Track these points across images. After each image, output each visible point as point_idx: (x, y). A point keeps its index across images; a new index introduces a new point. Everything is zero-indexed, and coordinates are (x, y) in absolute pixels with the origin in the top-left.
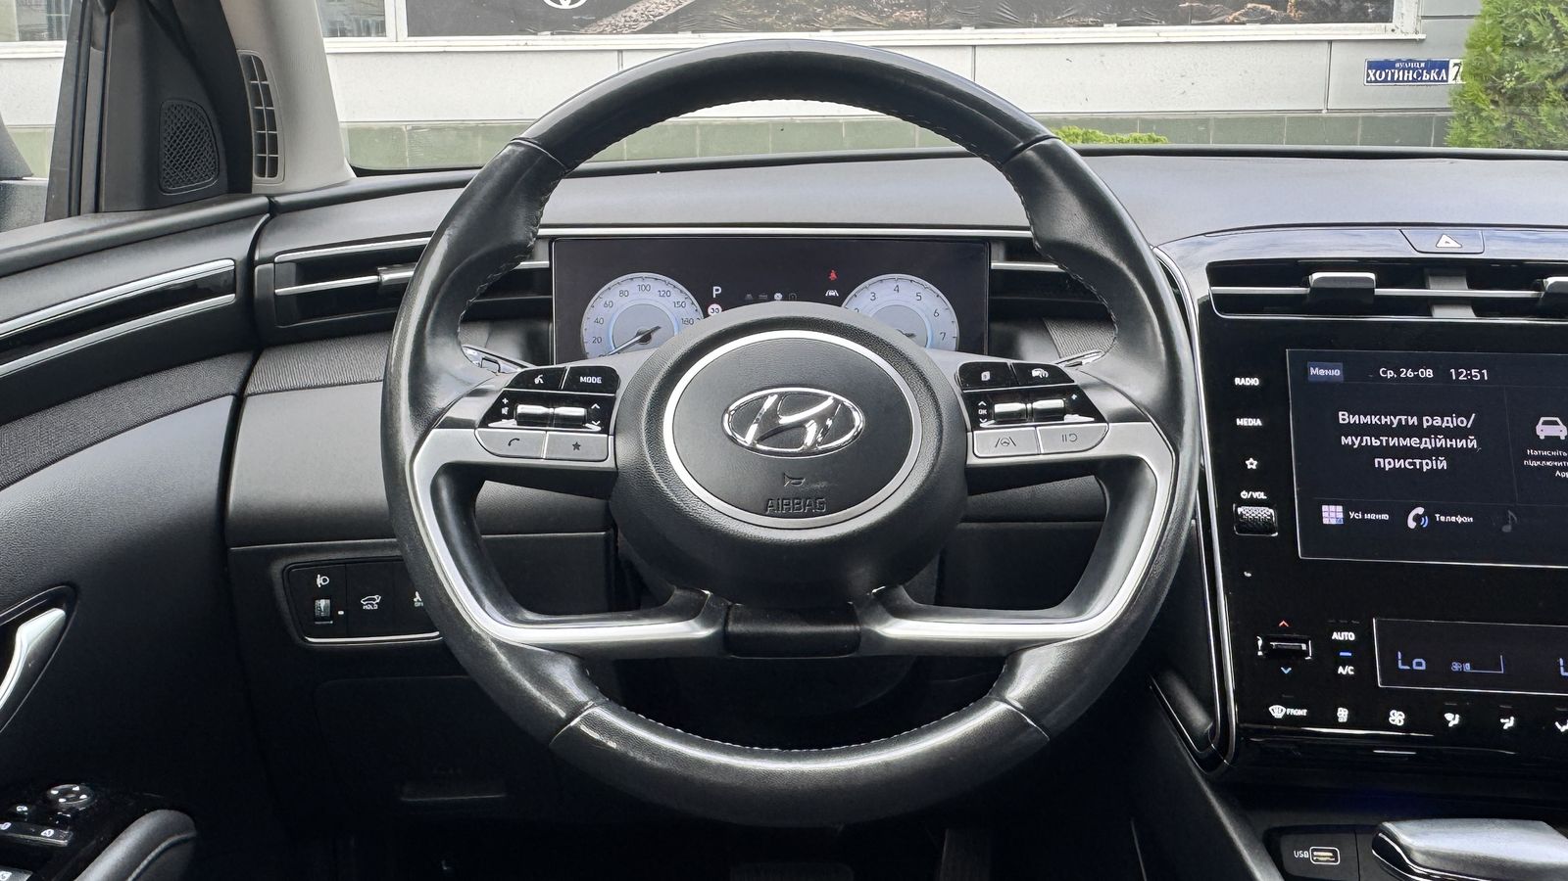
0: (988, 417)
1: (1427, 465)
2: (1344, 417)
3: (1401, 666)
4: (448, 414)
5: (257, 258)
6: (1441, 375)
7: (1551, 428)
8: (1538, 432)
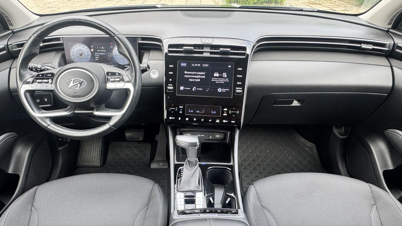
0: (110, 81)
1: (197, 80)
2: (186, 72)
3: (189, 111)
4: (27, 81)
6: (201, 65)
7: (216, 75)
8: (214, 75)
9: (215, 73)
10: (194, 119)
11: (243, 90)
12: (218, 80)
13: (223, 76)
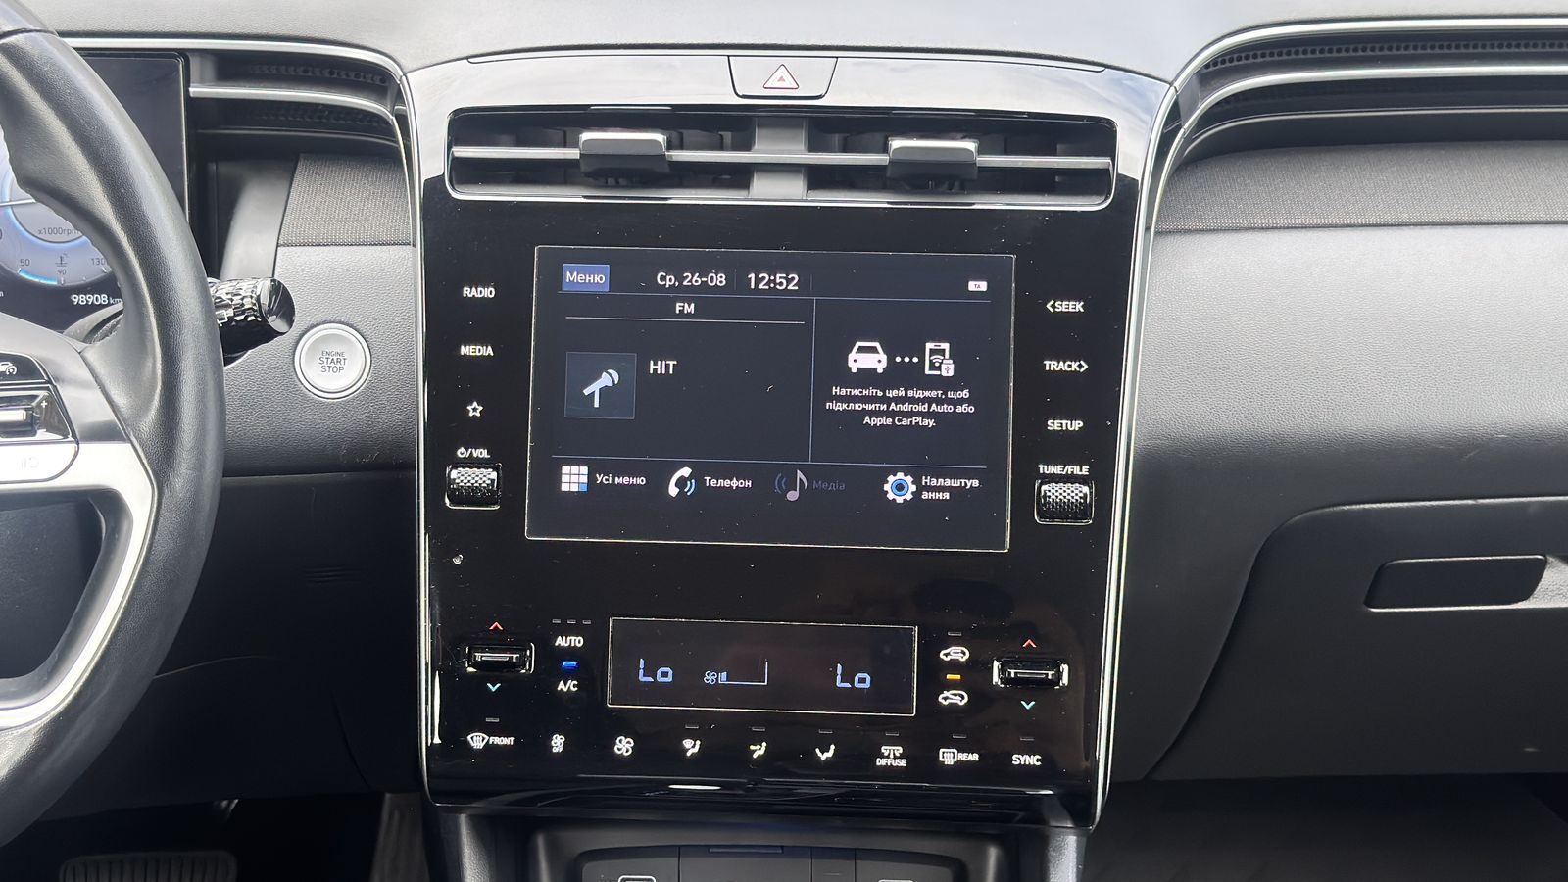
3: (641, 678)
6: (737, 282)
7: (868, 358)
8: (851, 363)
9: (859, 344)
10: (687, 743)
11: (1102, 480)
12: (884, 407)
13: (927, 372)
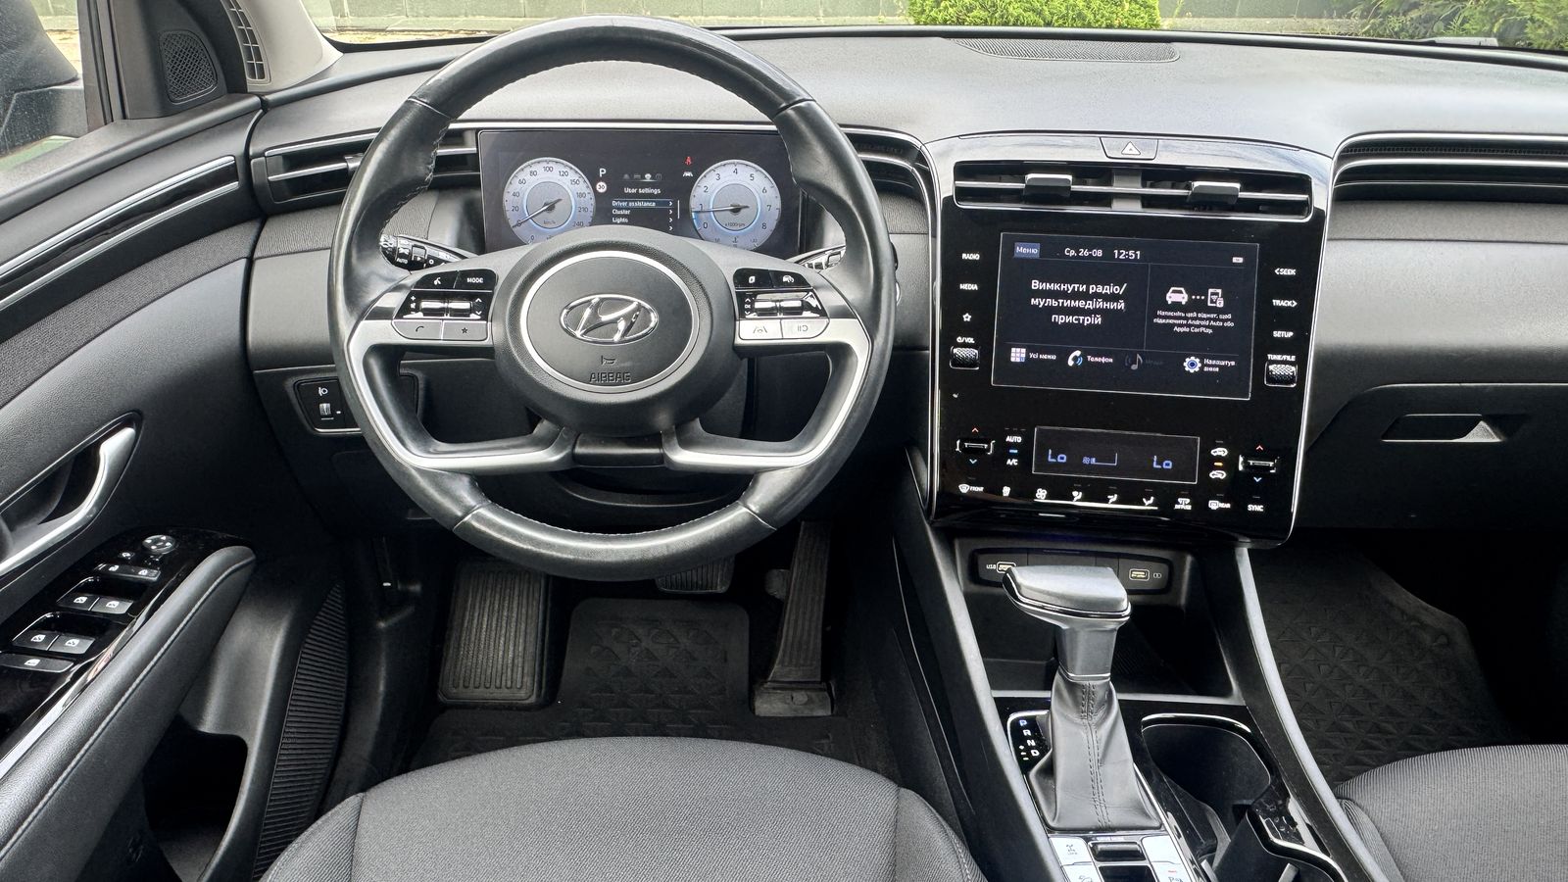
0: (750, 310)
1: (1087, 321)
2: (1036, 285)
3: (1050, 459)
4: (377, 304)
5: (251, 153)
6: (1109, 254)
7: (1177, 296)
8: (1168, 299)
9: (1172, 289)
10: (1075, 494)
11: (1301, 363)
12: (1185, 322)
13: (1209, 304)
